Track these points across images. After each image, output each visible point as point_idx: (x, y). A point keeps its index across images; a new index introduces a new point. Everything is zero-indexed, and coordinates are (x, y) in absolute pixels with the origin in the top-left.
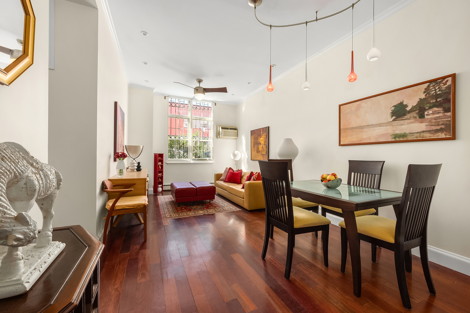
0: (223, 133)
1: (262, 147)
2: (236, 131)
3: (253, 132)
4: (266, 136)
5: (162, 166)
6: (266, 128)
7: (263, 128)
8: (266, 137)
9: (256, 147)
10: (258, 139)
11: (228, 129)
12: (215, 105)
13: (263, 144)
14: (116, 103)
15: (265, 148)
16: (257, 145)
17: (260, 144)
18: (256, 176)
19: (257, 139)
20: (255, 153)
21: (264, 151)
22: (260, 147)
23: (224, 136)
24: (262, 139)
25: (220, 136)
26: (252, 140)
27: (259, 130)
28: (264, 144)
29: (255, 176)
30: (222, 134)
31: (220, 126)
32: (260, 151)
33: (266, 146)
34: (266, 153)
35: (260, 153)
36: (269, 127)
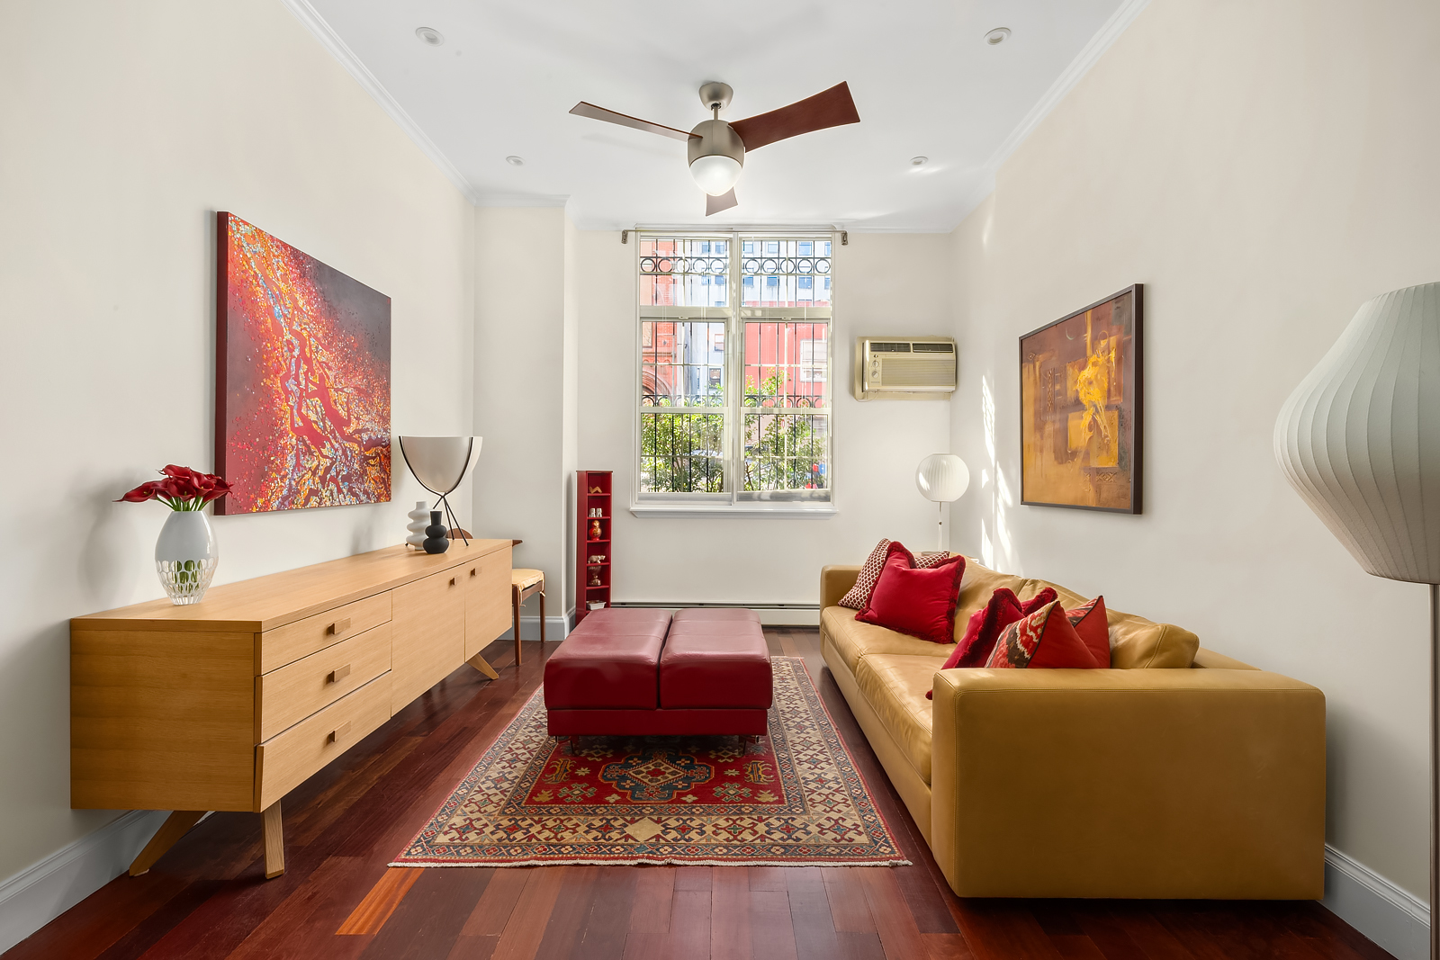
0: (879, 369)
1: (1094, 426)
2: (951, 356)
3: (1030, 346)
4: (1121, 348)
5: (606, 524)
6: (1118, 298)
7: (1095, 307)
8: (1119, 360)
9: (1049, 429)
10: (1064, 378)
11: (904, 347)
12: (845, 242)
13: (1101, 403)
14: (222, 220)
15: (1110, 433)
16: (1058, 417)
17: (1078, 404)
18: (1034, 629)
19: (1055, 380)
20: (1044, 463)
21: (1104, 447)
22: (1079, 428)
23: (883, 384)
24: (1088, 373)
25: (867, 388)
26: (1030, 392)
27: (1072, 322)
28: (1108, 408)
29: (1023, 631)
30: (874, 373)
31: (865, 338)
32: (1074, 454)
33: (1121, 417)
34: (1121, 459)
35: (1078, 461)
36: (1140, 289)
